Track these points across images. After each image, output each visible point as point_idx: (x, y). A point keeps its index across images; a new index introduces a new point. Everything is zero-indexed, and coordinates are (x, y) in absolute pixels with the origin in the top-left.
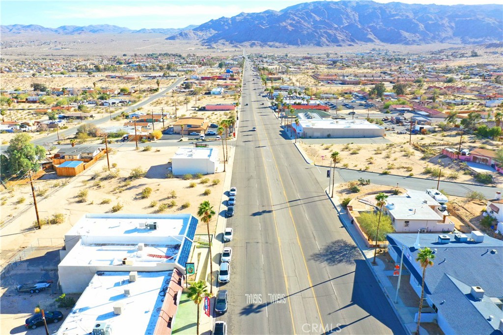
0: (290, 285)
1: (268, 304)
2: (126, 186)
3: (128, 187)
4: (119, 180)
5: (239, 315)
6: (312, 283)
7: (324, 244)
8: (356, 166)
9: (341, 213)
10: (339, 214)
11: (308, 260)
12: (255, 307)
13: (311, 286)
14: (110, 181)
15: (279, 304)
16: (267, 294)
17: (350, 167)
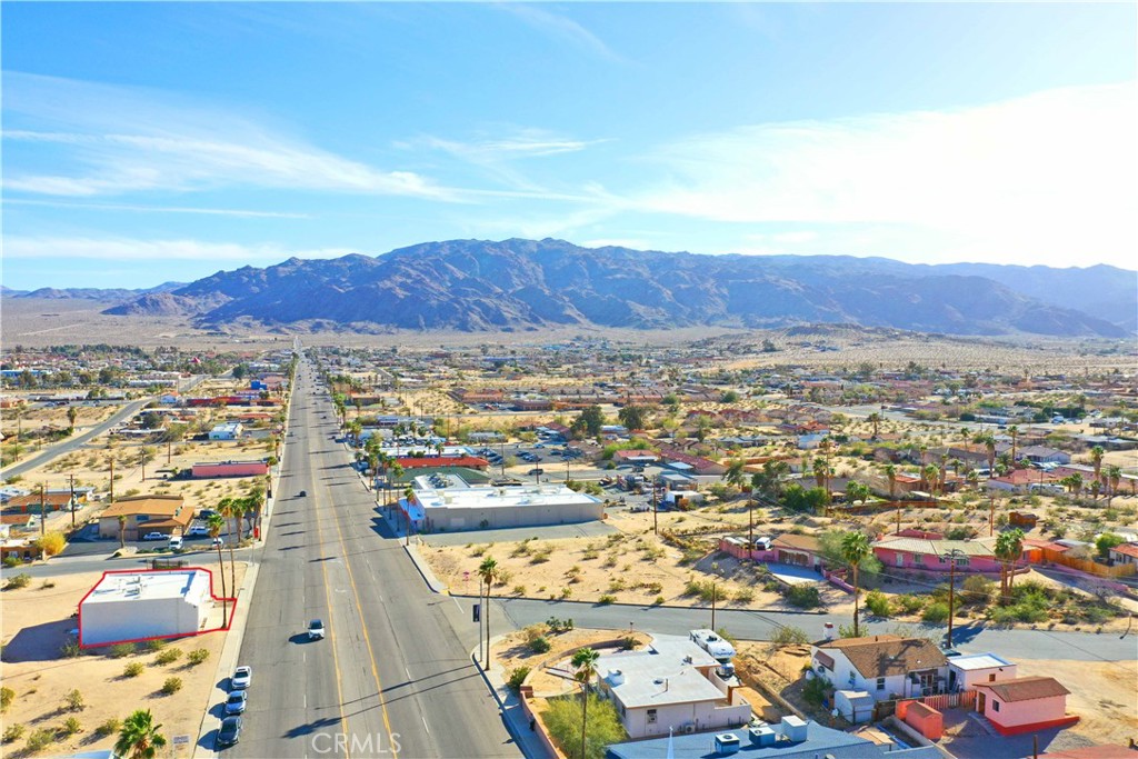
8: (542, 590)
9: (507, 708)
10: (503, 709)
17: (530, 593)
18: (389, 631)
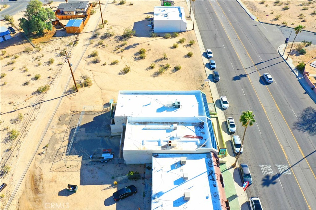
0: (288, 156)
1: (279, 175)
2: (123, 45)
3: (126, 46)
4: (116, 39)
5: (261, 186)
6: (304, 154)
7: (299, 112)
8: (293, 24)
9: (300, 78)
11: (293, 129)
12: (271, 178)
13: (304, 157)
14: (109, 39)
15: (287, 175)
16: (275, 165)
17: (289, 25)
18: (246, 37)
